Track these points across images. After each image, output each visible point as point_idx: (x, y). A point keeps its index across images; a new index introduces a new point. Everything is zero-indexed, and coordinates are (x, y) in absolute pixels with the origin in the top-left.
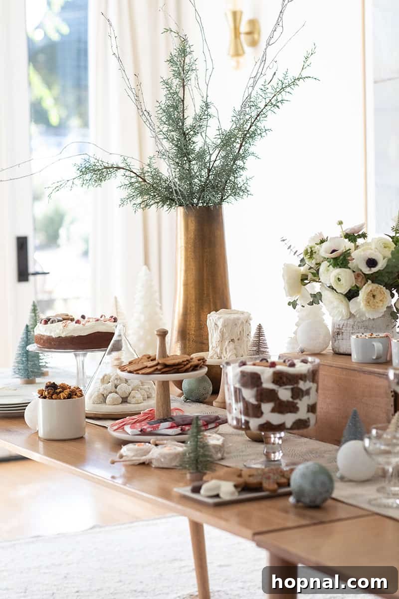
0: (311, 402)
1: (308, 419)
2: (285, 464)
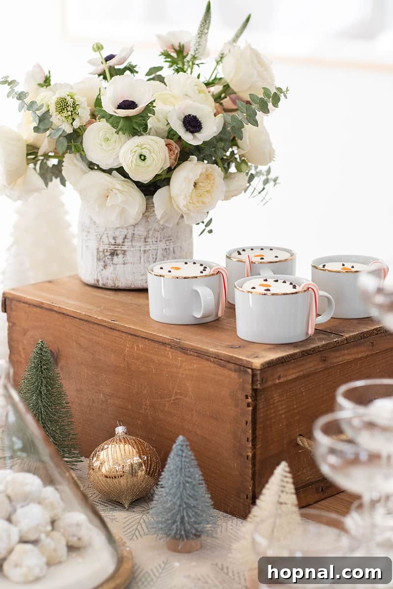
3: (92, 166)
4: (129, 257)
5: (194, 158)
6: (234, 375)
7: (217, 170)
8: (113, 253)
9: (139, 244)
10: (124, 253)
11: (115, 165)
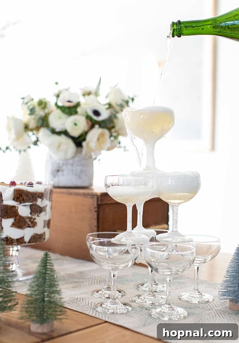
0: (47, 218)
1: (44, 233)
2: (21, 274)
3: (53, 132)
4: (65, 172)
5: (97, 126)
6: (90, 200)
7: (106, 132)
8: (58, 171)
9: (69, 167)
10: (63, 170)
11: (63, 130)
